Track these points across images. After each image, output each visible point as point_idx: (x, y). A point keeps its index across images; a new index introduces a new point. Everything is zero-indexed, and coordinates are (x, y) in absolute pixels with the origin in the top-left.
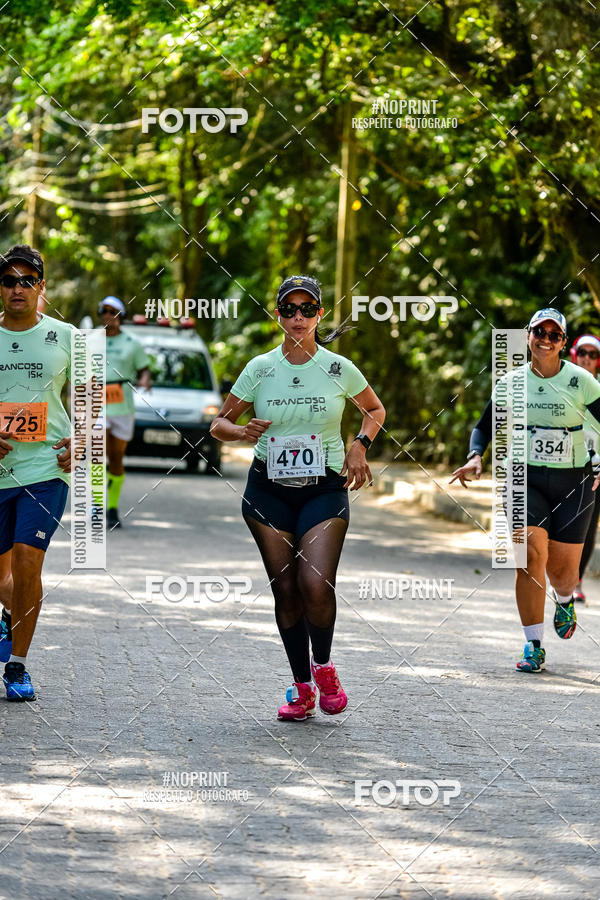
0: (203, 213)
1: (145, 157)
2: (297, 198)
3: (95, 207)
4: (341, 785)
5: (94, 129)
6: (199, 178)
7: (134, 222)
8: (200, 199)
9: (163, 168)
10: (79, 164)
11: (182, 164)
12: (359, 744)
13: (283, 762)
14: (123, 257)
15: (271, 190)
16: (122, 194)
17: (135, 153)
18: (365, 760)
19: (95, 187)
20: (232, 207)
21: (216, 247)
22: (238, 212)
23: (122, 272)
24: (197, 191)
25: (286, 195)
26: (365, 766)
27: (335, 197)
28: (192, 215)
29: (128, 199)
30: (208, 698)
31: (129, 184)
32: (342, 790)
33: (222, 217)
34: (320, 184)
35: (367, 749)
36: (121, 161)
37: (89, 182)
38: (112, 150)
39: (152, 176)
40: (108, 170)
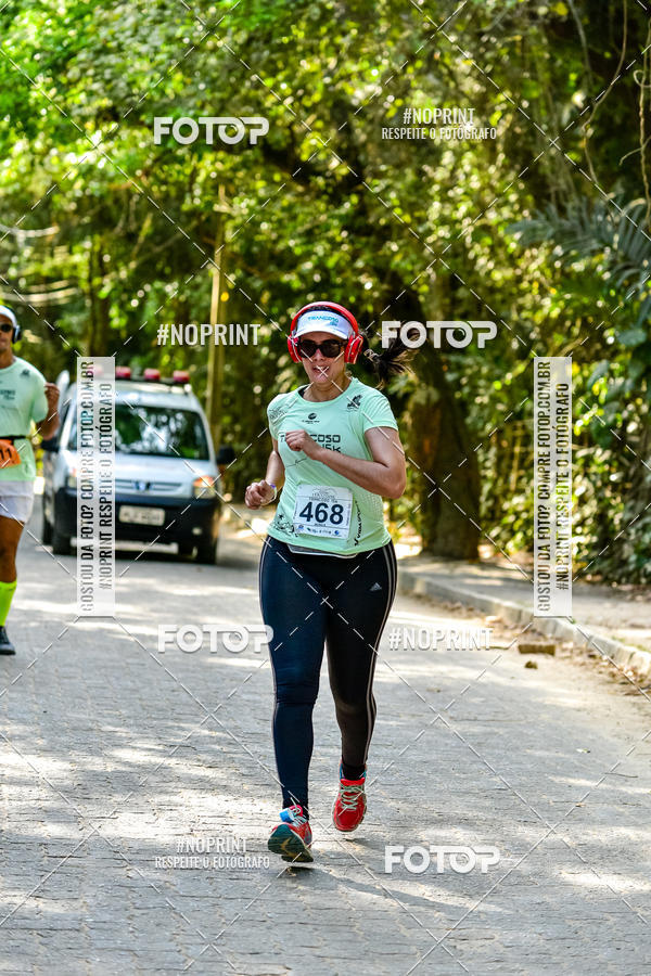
0: (106, 303)
1: (60, 258)
2: (181, 291)
3: (22, 298)
4: (161, 748)
5: (21, 235)
6: (103, 274)
7: (53, 311)
8: (104, 293)
9: (75, 267)
10: (9, 264)
11: (90, 263)
12: (181, 716)
13: (117, 729)
14: (44, 339)
15: (158, 284)
16: (42, 287)
17: (52, 255)
18: (183, 729)
19: (22, 283)
20: (130, 299)
21: (117, 331)
22: (135, 303)
23: (44, 351)
24: (102, 286)
25: (171, 289)
26: (183, 734)
27: (210, 291)
28: (98, 306)
29: (48, 292)
30: (66, 681)
31: (48, 280)
32: (160, 751)
33: (122, 306)
34: (199, 279)
35: (186, 721)
36: (41, 261)
37: (18, 279)
38: (35, 251)
39: (66, 274)
40: (31, 269)
